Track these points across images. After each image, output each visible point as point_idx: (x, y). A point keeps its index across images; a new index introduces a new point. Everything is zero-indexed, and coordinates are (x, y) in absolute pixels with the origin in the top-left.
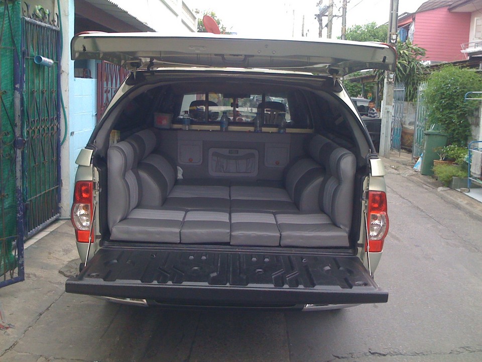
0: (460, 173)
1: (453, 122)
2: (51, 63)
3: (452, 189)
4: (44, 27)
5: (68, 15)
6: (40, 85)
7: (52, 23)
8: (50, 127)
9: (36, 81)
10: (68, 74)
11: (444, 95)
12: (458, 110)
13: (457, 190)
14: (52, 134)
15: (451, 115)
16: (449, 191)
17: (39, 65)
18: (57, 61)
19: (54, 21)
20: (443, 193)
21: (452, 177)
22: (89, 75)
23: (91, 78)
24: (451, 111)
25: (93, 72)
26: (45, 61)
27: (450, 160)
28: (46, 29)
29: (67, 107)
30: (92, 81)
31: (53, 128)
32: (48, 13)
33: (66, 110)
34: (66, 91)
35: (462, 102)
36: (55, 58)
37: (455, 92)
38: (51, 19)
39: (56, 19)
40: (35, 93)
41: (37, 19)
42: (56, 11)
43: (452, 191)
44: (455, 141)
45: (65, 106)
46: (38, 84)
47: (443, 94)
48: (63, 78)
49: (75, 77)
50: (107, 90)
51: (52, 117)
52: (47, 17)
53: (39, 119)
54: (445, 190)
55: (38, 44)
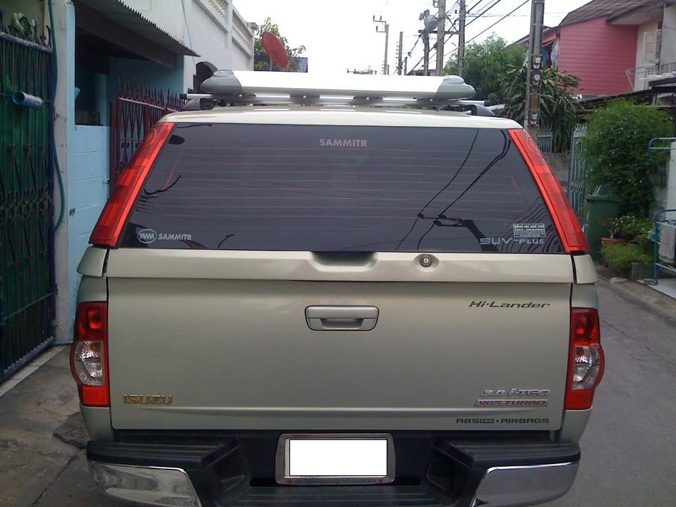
0: (642, 257)
1: (627, 182)
2: (39, 103)
3: (630, 280)
4: (28, 47)
5: (66, 29)
6: (22, 139)
7: (40, 41)
8: (38, 203)
9: (16, 132)
10: (65, 120)
11: (614, 142)
12: (636, 165)
13: (639, 281)
14: (40, 213)
15: (625, 172)
16: (627, 284)
17: (21, 106)
18: (48, 99)
19: (43, 38)
20: (619, 286)
21: (630, 262)
22: (98, 121)
23: (99, 125)
24: (625, 166)
25: (104, 117)
26: (29, 100)
27: (626, 238)
28: (31, 50)
29: (64, 170)
30: (103, 129)
31: (42, 205)
32: (34, 25)
33: (62, 175)
34: (62, 146)
35: (641, 153)
36: (45, 94)
37: (631, 138)
38: (39, 35)
39: (47, 35)
40: (14, 151)
41: (16, 34)
42: (47, 22)
43: (632, 284)
44: (631, 210)
45: (61, 169)
46: (18, 135)
47: (612, 141)
48: (58, 126)
49: (76, 124)
50: (125, 143)
51: (41, 187)
52: (33, 31)
53: (21, 190)
54: (622, 283)
55: (18, 72)
